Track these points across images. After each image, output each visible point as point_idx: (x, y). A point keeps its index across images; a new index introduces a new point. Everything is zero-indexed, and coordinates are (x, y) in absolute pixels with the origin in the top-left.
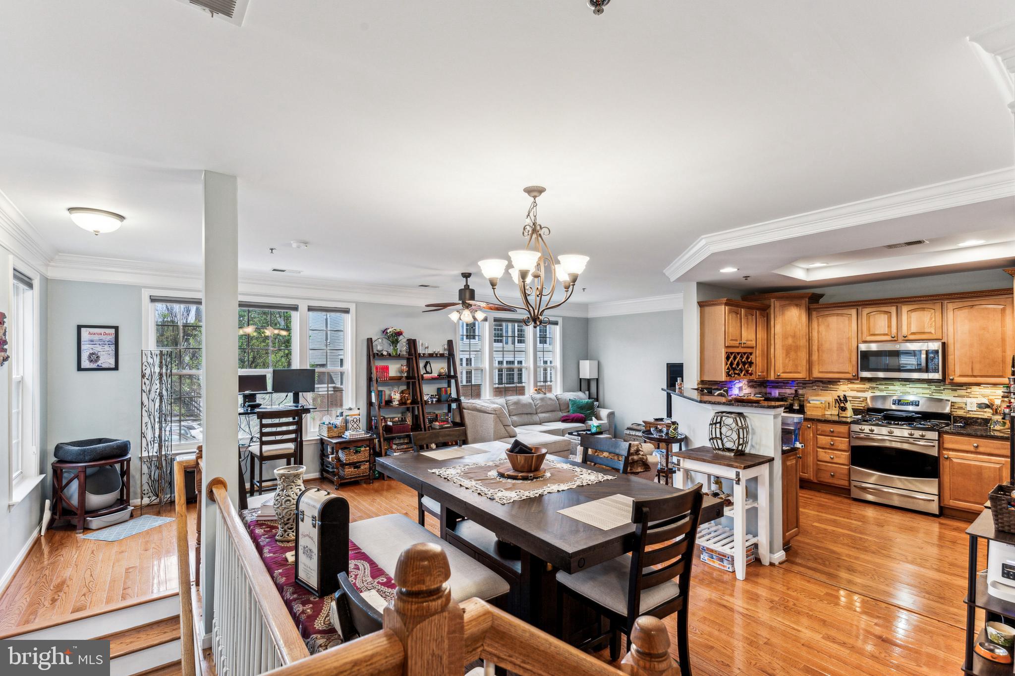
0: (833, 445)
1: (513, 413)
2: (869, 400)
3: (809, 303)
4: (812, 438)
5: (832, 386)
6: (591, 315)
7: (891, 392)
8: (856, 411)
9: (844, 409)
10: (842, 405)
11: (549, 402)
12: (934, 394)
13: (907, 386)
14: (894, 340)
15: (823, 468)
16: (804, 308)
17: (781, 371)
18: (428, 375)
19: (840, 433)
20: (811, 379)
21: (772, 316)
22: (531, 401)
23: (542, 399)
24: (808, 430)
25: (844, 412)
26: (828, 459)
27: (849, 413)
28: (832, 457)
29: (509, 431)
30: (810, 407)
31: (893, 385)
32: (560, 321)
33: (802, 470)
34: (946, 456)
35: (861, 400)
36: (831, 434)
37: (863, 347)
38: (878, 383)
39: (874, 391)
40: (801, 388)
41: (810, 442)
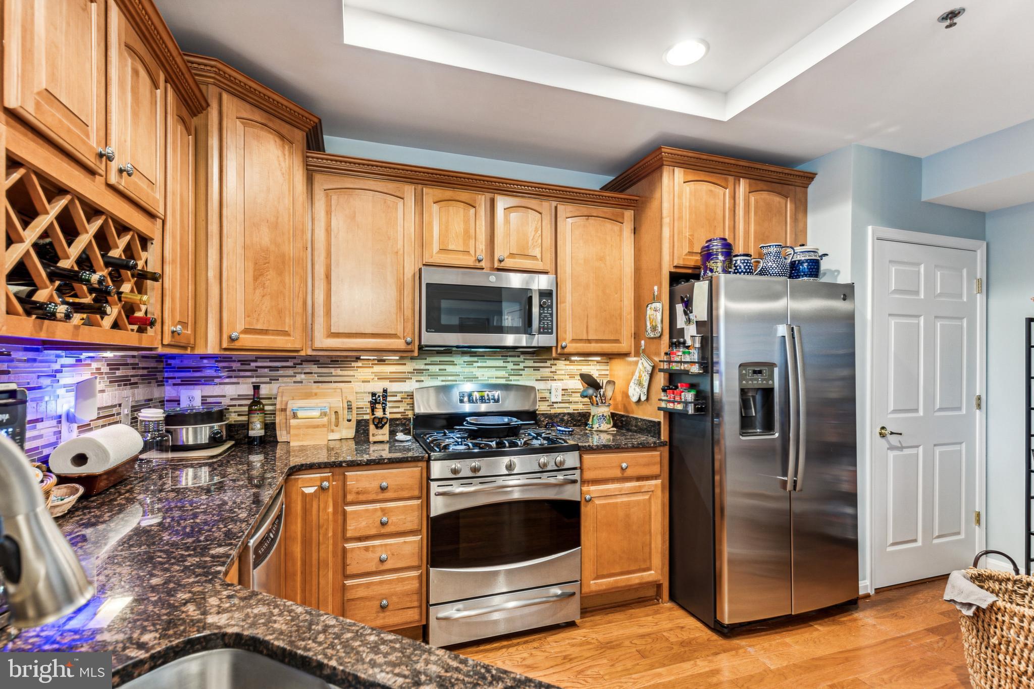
0: (385, 524)
3: (308, 147)
5: (339, 372)
7: (450, 378)
12: (511, 378)
13: (475, 364)
14: (481, 266)
17: (240, 326)
19: (400, 488)
25: (380, 431)
26: (372, 566)
28: (382, 556)
30: (298, 427)
31: (452, 363)
34: (588, 497)
35: (398, 398)
38: (429, 360)
39: (422, 378)
40: (267, 380)
41: (327, 529)
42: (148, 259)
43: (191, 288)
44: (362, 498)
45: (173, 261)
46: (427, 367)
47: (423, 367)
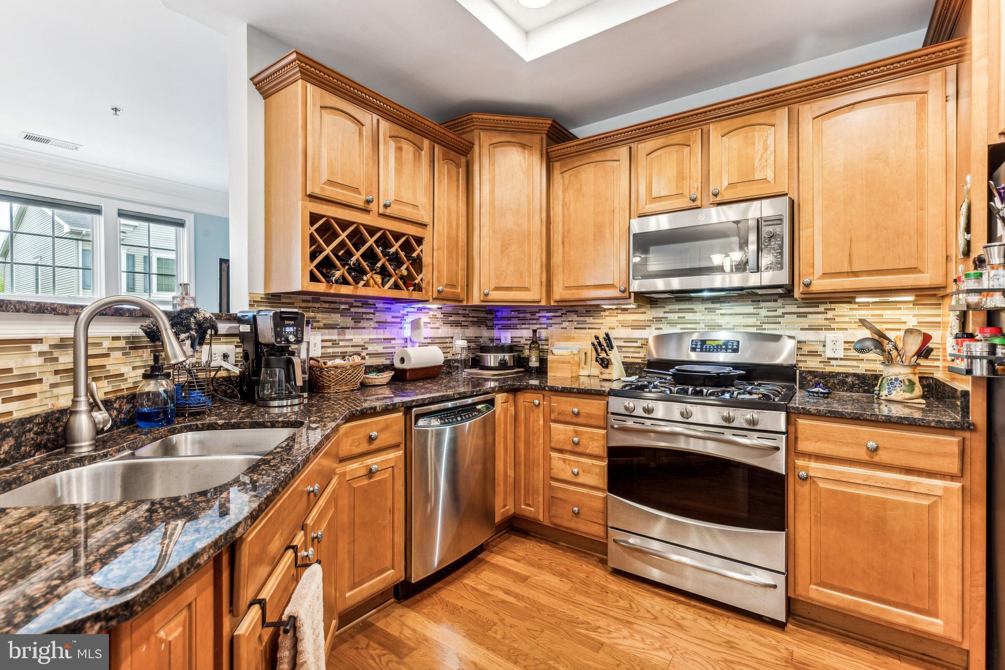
0: (577, 444)
2: (651, 343)
3: (548, 145)
4: (542, 428)
5: (591, 320)
7: (689, 326)
8: (629, 368)
9: (605, 363)
10: (603, 355)
12: (765, 326)
13: (718, 312)
14: (696, 205)
15: (560, 495)
16: (539, 156)
17: (492, 286)
19: (589, 416)
20: (553, 303)
21: (476, 167)
24: (536, 410)
25: (607, 371)
26: (568, 476)
27: (616, 371)
28: (576, 470)
30: (555, 363)
31: (692, 311)
32: (189, 218)
33: (525, 500)
34: (803, 474)
35: (638, 344)
36: (574, 421)
37: (640, 226)
38: (667, 309)
39: (661, 326)
40: (545, 326)
41: (539, 437)
44: (561, 418)
45: (441, 250)
46: (666, 315)
47: (661, 315)
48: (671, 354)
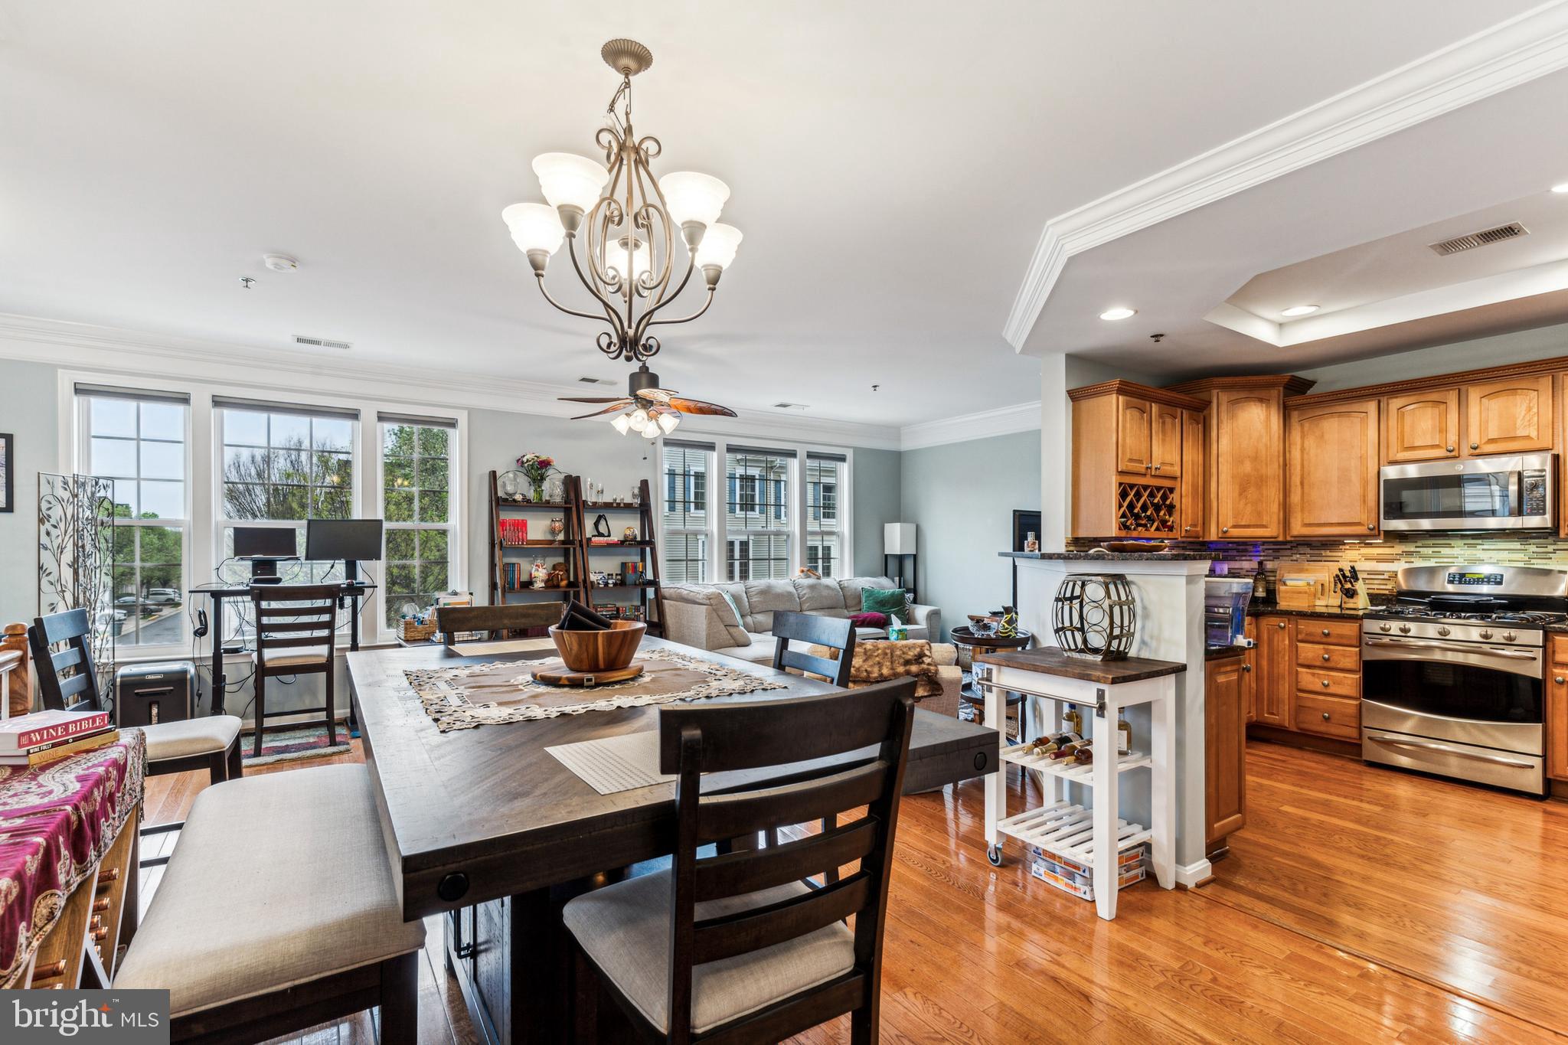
0: (1327, 660)
1: (757, 610)
2: (1400, 577)
3: (1285, 396)
4: (1287, 647)
5: (1328, 553)
6: (906, 446)
7: (1445, 560)
8: (1374, 598)
9: (1351, 594)
10: (1348, 586)
11: (825, 593)
12: (1532, 561)
13: (1479, 548)
14: (1453, 456)
15: (1309, 704)
16: (1276, 408)
17: (1230, 524)
18: (601, 539)
19: (1341, 636)
20: (1289, 538)
21: (1214, 422)
22: (792, 590)
23: (812, 587)
24: (1281, 632)
25: (1351, 600)
26: (1318, 687)
27: (1361, 602)
28: (1326, 682)
29: (735, 635)
30: (1287, 592)
31: (1449, 546)
32: (850, 454)
33: (1268, 709)
34: (1558, 679)
35: (1386, 577)
36: (1325, 639)
37: (1391, 473)
38: (1420, 543)
39: (1412, 560)
40: (1271, 558)
41: (1284, 655)
42: (1174, 498)
43: (1200, 505)
44: (1310, 638)
45: (1186, 495)
46: (1418, 549)
47: (1412, 550)
48: (1422, 585)
